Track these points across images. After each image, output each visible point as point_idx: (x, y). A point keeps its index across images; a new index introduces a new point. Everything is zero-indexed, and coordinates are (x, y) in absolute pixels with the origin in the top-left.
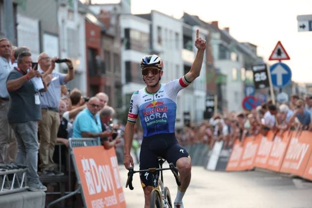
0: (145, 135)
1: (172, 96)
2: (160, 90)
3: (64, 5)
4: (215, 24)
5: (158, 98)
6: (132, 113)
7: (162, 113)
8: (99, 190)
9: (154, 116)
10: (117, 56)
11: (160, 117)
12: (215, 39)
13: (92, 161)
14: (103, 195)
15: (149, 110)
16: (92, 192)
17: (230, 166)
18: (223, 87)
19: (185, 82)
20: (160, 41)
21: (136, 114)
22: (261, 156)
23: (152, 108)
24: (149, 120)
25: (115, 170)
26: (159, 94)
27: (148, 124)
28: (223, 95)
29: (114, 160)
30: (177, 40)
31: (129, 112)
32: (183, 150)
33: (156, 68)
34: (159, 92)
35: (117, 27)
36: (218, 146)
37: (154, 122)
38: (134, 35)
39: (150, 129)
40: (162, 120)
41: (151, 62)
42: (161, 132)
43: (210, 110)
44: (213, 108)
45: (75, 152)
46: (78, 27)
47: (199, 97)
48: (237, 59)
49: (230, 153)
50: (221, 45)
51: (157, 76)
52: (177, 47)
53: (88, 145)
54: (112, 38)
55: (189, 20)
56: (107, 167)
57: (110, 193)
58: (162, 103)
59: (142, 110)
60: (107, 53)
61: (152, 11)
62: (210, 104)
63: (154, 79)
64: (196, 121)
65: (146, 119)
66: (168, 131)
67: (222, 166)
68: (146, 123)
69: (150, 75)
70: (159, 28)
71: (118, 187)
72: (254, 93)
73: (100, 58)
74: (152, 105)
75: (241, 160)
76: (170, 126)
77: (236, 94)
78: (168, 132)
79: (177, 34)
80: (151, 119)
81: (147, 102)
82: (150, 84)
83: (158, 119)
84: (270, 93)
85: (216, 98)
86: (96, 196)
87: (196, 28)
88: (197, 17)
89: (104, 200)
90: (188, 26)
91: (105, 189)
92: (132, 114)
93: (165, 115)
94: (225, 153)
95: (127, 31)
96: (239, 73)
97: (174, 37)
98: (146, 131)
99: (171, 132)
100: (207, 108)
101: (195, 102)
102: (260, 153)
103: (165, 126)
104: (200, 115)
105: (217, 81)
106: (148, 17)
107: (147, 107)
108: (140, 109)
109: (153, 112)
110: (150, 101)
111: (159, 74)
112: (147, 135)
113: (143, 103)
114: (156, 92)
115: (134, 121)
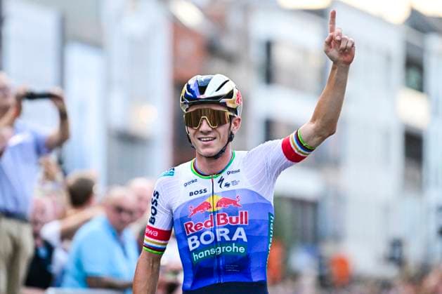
1: (261, 183)
2: (229, 169)
6: (155, 226)
7: (233, 229)
9: (212, 235)
11: (227, 239)
19: (297, 149)
21: (167, 228)
23: (207, 214)
26: (228, 179)
27: (195, 257)
31: (149, 224)
33: (221, 109)
34: (229, 173)
37: (213, 251)
40: (233, 248)
41: (210, 93)
42: (230, 279)
51: (223, 130)
58: (235, 202)
59: (182, 220)
63: (215, 138)
65: (193, 243)
66: (248, 276)
69: (205, 126)
74: (207, 205)
76: (254, 264)
78: (247, 280)
80: (204, 242)
83: (223, 242)
92: (156, 229)
93: (241, 234)
95: (269, 46)
99: (256, 278)
107: (195, 211)
108: (177, 216)
109: (209, 224)
110: (203, 194)
111: (228, 124)
112: (193, 284)
113: (184, 201)
114: (220, 173)
115: (160, 246)
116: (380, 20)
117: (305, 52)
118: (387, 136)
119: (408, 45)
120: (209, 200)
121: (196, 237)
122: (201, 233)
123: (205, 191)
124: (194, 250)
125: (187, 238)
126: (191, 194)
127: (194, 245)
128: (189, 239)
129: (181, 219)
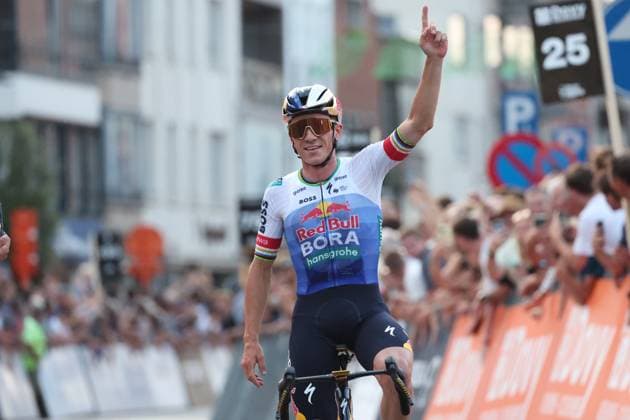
0: (304, 290)
1: (368, 186)
2: (336, 175)
5: (334, 195)
6: (265, 235)
7: (345, 233)
15: (311, 224)
22: (567, 388)
24: (311, 250)
26: (336, 185)
27: (309, 262)
31: (259, 233)
32: (393, 329)
33: (324, 117)
34: (336, 179)
37: (326, 256)
39: (316, 276)
40: (347, 252)
51: (327, 137)
58: (345, 207)
59: (296, 226)
63: (321, 147)
65: (306, 249)
66: (362, 277)
68: (304, 259)
69: (310, 136)
72: (534, 122)
74: (318, 211)
76: (367, 267)
82: (312, 160)
84: (603, 120)
93: (353, 237)
98: (305, 279)
102: (559, 374)
103: (356, 267)
107: (306, 218)
108: (289, 225)
109: (321, 229)
110: (313, 202)
112: (309, 290)
113: (294, 209)
114: (328, 179)
115: (270, 255)
121: (309, 243)
122: (314, 238)
123: (315, 198)
124: (308, 256)
125: (299, 244)
128: (302, 246)
129: (293, 226)
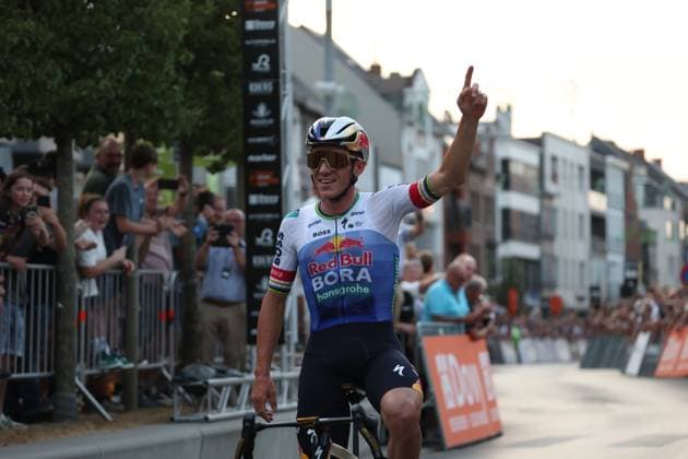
1: (387, 224)
3: (411, 124)
4: (639, 155)
7: (356, 270)
8: (461, 402)
9: (336, 275)
10: (490, 200)
11: (351, 279)
12: (639, 176)
13: (452, 359)
14: (467, 409)
16: (450, 405)
17: (661, 369)
18: (651, 250)
19: (425, 196)
20: (555, 178)
21: (290, 269)
23: (330, 255)
24: (322, 285)
25: (486, 373)
26: (352, 220)
27: (320, 297)
28: (651, 260)
29: (484, 357)
30: (581, 176)
31: (274, 265)
32: (402, 368)
33: (341, 151)
35: (490, 157)
36: (643, 340)
37: (337, 292)
38: (516, 169)
40: (357, 289)
41: (330, 135)
42: (353, 319)
43: (631, 284)
44: (635, 281)
45: (426, 343)
46: (432, 155)
47: (613, 264)
48: (673, 206)
49: (662, 351)
50: (647, 187)
51: (343, 173)
52: (581, 186)
53: (446, 332)
54: (482, 173)
55: (600, 148)
56: (473, 368)
57: (477, 407)
58: (359, 243)
59: (308, 260)
60: (475, 195)
61: (544, 134)
62: (631, 274)
63: (335, 181)
64: (608, 299)
65: (317, 284)
66: (373, 316)
67: (648, 369)
69: (324, 168)
70: (554, 159)
71: (490, 398)
73: (464, 203)
74: (331, 246)
75: (678, 361)
76: (379, 304)
77: (671, 259)
78: (372, 320)
79: (581, 169)
80: (328, 283)
81: (318, 238)
83: (347, 283)
85: (640, 266)
86: (457, 411)
87: (610, 160)
88: (612, 144)
89: (468, 418)
90: (598, 157)
91: (471, 401)
92: (281, 271)
93: (364, 274)
94: (654, 350)
95: (506, 163)
96: (675, 229)
97: (576, 171)
98: (316, 316)
99: (381, 318)
100: (627, 280)
101: (608, 272)
104: (616, 291)
105: (642, 239)
106: (538, 143)
107: (318, 251)
108: (301, 258)
109: (333, 264)
110: (326, 235)
111: (349, 168)
112: (319, 326)
113: (308, 242)
114: (344, 214)
115: (284, 287)
116: (574, 144)
117: (527, 166)
118: (581, 217)
119: (592, 161)
120: (332, 241)
121: (320, 278)
122: (325, 273)
123: (329, 231)
124: (319, 291)
125: (311, 278)
126: (315, 235)
127: (318, 286)
128: (313, 280)
129: (305, 259)
